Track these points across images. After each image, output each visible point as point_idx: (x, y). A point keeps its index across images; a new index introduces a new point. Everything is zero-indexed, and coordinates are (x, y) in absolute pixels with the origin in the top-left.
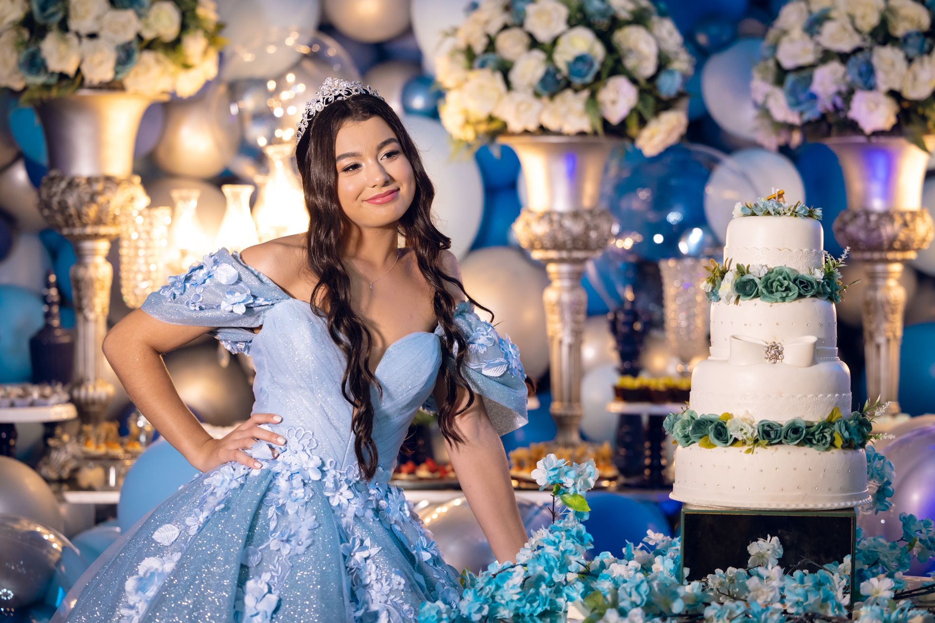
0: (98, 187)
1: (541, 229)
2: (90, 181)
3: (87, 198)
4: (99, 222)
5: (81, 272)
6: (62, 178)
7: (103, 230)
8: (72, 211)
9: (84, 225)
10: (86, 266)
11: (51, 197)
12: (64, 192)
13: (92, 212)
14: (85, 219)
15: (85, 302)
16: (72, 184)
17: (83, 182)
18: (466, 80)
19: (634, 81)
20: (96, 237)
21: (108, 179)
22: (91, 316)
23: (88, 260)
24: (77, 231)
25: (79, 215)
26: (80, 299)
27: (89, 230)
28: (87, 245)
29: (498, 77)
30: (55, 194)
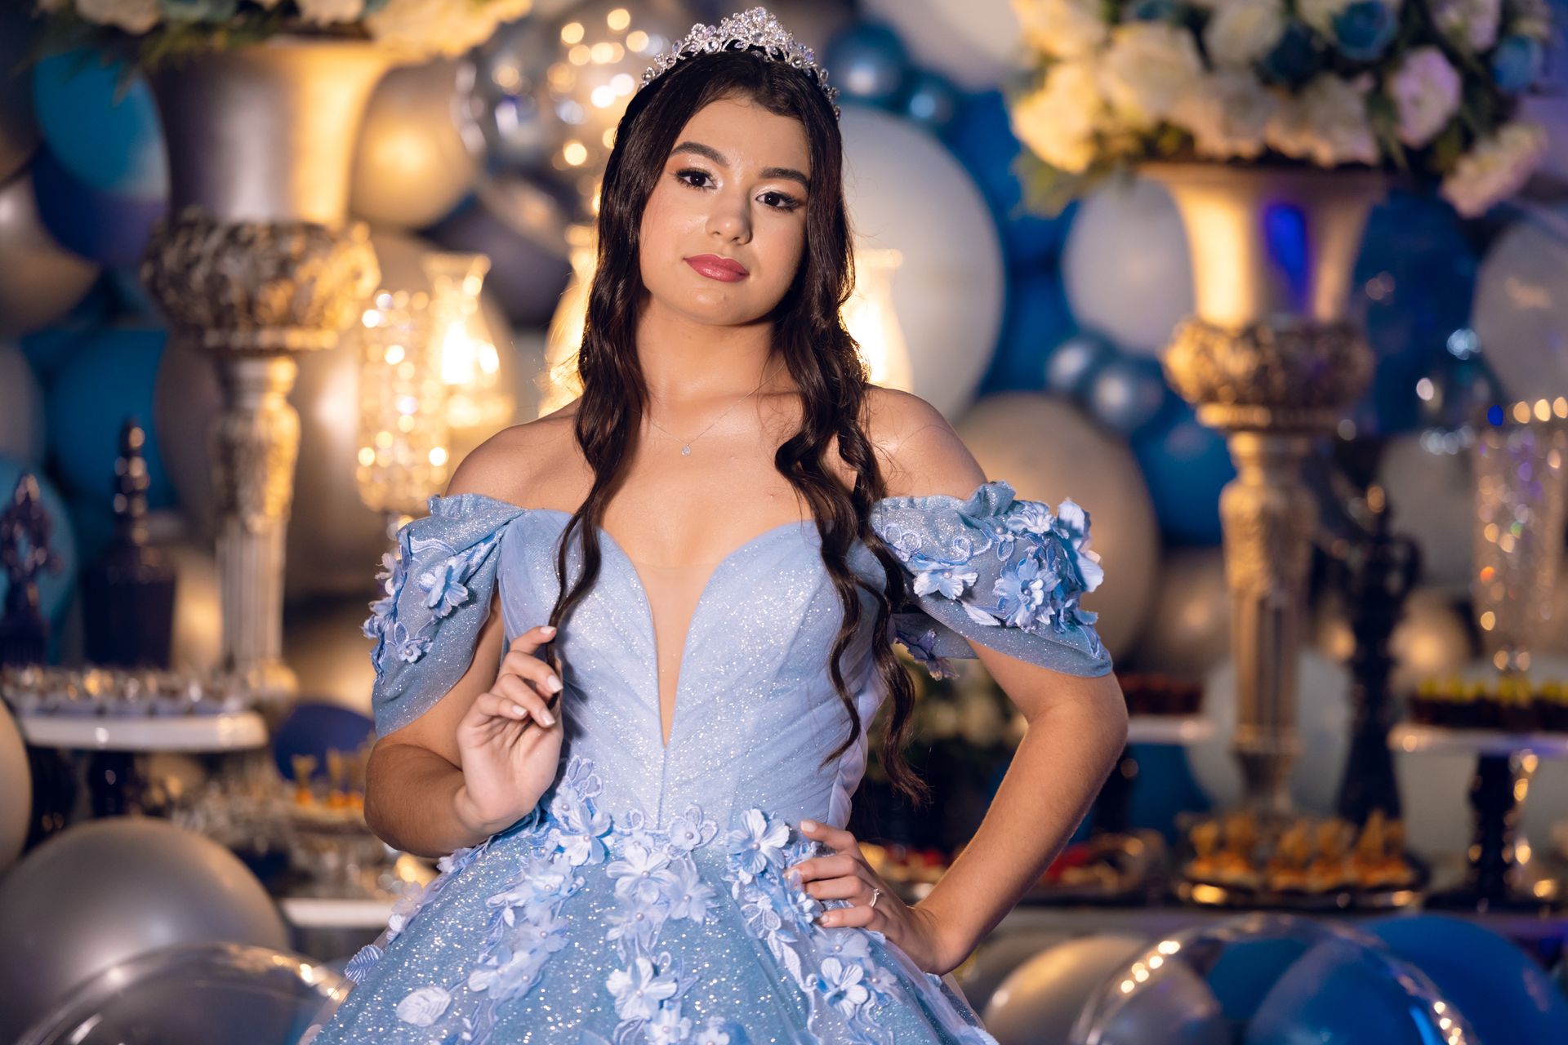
0: (294, 245)
1: (1238, 363)
2: (276, 231)
3: (268, 269)
4: (290, 319)
5: (237, 429)
6: (211, 227)
7: (295, 338)
8: (235, 294)
9: (257, 326)
10: (249, 417)
11: (189, 265)
12: (218, 254)
13: (277, 298)
14: (262, 313)
15: (245, 493)
16: (236, 237)
17: (262, 235)
18: (1107, 44)
19: (1454, 58)
20: (279, 351)
21: (312, 230)
22: (258, 523)
23: (250, 402)
24: (240, 338)
25: (250, 305)
26: (232, 487)
27: (266, 338)
28: (249, 370)
29: (1185, 40)
30: (198, 259)
